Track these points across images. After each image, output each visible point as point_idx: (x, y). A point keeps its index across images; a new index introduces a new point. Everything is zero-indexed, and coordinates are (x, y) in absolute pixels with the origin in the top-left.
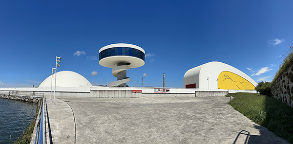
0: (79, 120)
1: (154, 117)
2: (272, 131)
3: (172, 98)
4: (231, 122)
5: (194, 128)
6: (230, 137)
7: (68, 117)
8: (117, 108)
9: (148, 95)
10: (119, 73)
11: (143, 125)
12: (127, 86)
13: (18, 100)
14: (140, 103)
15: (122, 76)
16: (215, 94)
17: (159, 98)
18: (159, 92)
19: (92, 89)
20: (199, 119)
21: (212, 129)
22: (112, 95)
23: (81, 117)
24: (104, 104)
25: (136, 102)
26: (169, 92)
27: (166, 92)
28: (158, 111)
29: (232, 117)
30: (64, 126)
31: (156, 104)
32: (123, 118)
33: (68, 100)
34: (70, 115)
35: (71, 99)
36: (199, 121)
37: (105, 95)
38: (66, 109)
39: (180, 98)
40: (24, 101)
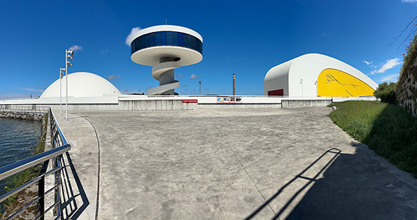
0: (103, 137)
1: (212, 132)
2: (373, 149)
3: (245, 110)
4: (321, 139)
5: (267, 144)
6: (313, 155)
7: (88, 134)
8: (159, 123)
9: (207, 106)
10: (163, 74)
11: (194, 141)
12: (176, 94)
13: (10, 118)
14: (194, 116)
15: (167, 78)
16: (312, 104)
17: (225, 110)
18: (225, 102)
19: (120, 99)
20: (277, 135)
21: (292, 146)
22: (152, 107)
23: (106, 133)
24: (139, 119)
25: (188, 116)
26: (240, 102)
27: (235, 102)
28: (218, 126)
29: (325, 133)
30: (83, 144)
31: (218, 117)
32: (166, 134)
33: (87, 115)
34: (90, 132)
35: (90, 113)
36: (277, 138)
37: (140, 107)
38: (85, 126)
39: (257, 110)
40: (20, 119)
